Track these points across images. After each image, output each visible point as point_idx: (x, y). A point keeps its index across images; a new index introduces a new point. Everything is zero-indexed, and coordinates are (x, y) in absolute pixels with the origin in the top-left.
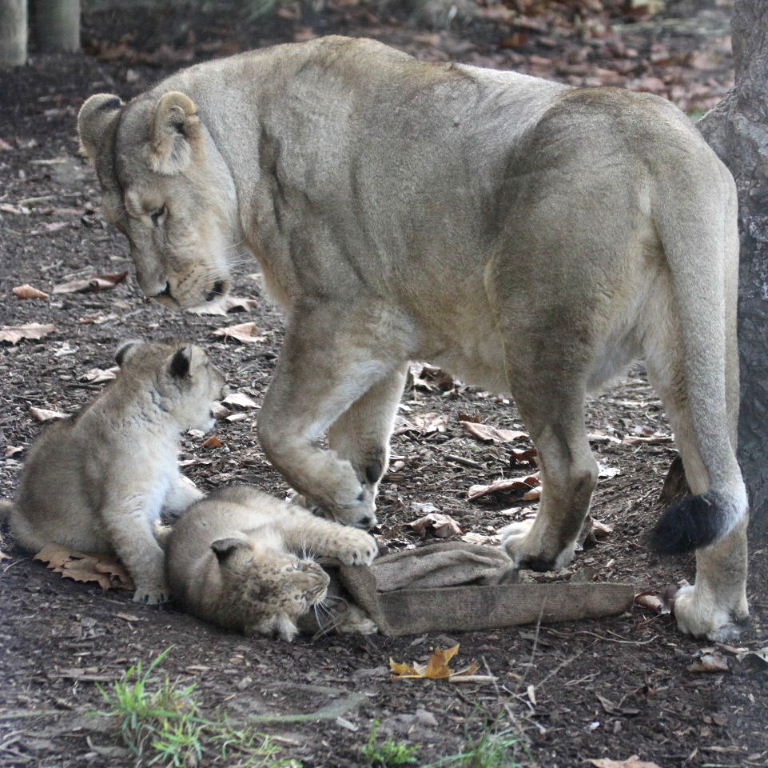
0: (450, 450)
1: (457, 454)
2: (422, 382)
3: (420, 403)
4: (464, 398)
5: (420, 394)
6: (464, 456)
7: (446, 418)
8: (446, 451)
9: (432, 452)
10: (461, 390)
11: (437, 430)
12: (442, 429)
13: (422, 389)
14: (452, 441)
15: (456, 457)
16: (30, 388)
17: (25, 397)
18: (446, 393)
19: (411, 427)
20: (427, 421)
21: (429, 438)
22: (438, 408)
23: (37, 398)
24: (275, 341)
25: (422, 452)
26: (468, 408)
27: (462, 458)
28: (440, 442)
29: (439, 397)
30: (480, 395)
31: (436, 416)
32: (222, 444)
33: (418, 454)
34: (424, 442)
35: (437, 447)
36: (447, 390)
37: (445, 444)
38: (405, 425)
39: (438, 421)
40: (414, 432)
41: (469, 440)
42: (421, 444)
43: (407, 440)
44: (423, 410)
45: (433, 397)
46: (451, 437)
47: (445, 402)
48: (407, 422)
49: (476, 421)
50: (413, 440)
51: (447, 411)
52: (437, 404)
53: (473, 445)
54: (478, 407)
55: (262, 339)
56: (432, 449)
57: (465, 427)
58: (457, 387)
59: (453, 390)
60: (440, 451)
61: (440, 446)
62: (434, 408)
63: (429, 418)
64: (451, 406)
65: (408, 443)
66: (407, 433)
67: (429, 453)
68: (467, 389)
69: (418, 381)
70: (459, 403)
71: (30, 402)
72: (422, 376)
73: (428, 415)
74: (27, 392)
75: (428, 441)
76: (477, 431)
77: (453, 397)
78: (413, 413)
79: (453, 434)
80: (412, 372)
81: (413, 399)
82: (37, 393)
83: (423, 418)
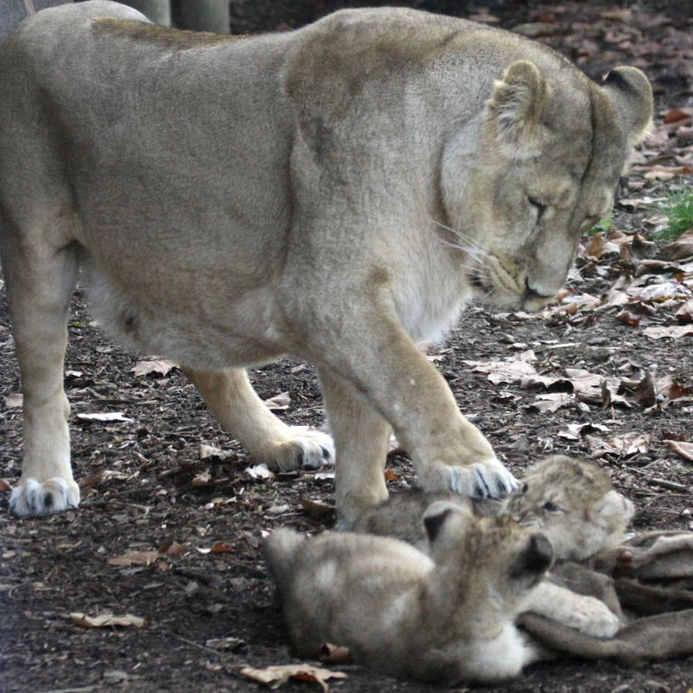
0: (653, 472)
1: (661, 477)
2: (620, 399)
3: (619, 422)
4: (667, 414)
5: (618, 411)
6: (669, 479)
7: (647, 437)
8: (649, 475)
9: (633, 477)
10: (664, 406)
11: (639, 452)
12: (643, 450)
13: (620, 406)
14: (655, 462)
15: (660, 480)
16: (183, 424)
17: (178, 434)
18: (648, 410)
19: (609, 450)
20: (627, 442)
21: (629, 461)
22: (639, 426)
23: (191, 434)
24: (454, 359)
25: (622, 476)
26: (672, 424)
27: (667, 482)
28: (642, 464)
29: (639, 414)
30: (686, 409)
31: (637, 436)
32: (399, 477)
33: (618, 479)
34: (624, 466)
35: (639, 471)
36: (648, 407)
37: (648, 466)
38: (602, 448)
39: (639, 441)
40: (613, 455)
41: (675, 462)
42: (621, 468)
43: (605, 464)
44: (622, 430)
45: (633, 415)
46: (654, 459)
47: (647, 420)
48: (604, 444)
49: (681, 439)
50: (611, 464)
51: (648, 429)
52: (637, 423)
53: (679, 466)
54: (683, 423)
55: (440, 358)
56: (633, 472)
57: (670, 446)
58: (660, 402)
59: (655, 406)
60: (642, 475)
61: (642, 469)
62: (634, 427)
63: (628, 439)
64: (653, 424)
65: (607, 467)
66: (604, 456)
67: (630, 478)
68: (671, 404)
69: (615, 398)
70: (663, 420)
71: (183, 439)
72: (620, 392)
73: (627, 435)
74: (180, 428)
75: (628, 465)
76: (683, 451)
77: (656, 414)
78: (610, 433)
79: (656, 454)
80: (608, 388)
81: (610, 417)
82: (191, 429)
83: (622, 439)
